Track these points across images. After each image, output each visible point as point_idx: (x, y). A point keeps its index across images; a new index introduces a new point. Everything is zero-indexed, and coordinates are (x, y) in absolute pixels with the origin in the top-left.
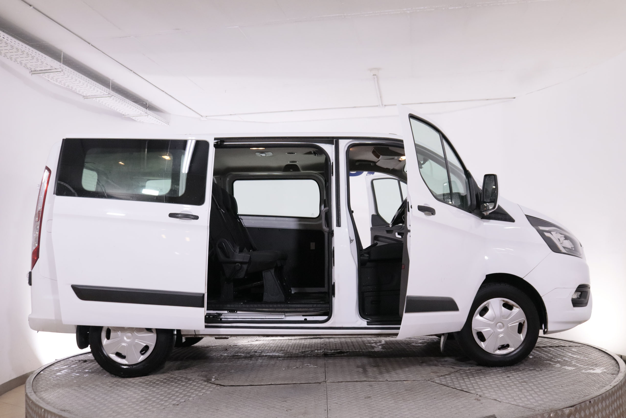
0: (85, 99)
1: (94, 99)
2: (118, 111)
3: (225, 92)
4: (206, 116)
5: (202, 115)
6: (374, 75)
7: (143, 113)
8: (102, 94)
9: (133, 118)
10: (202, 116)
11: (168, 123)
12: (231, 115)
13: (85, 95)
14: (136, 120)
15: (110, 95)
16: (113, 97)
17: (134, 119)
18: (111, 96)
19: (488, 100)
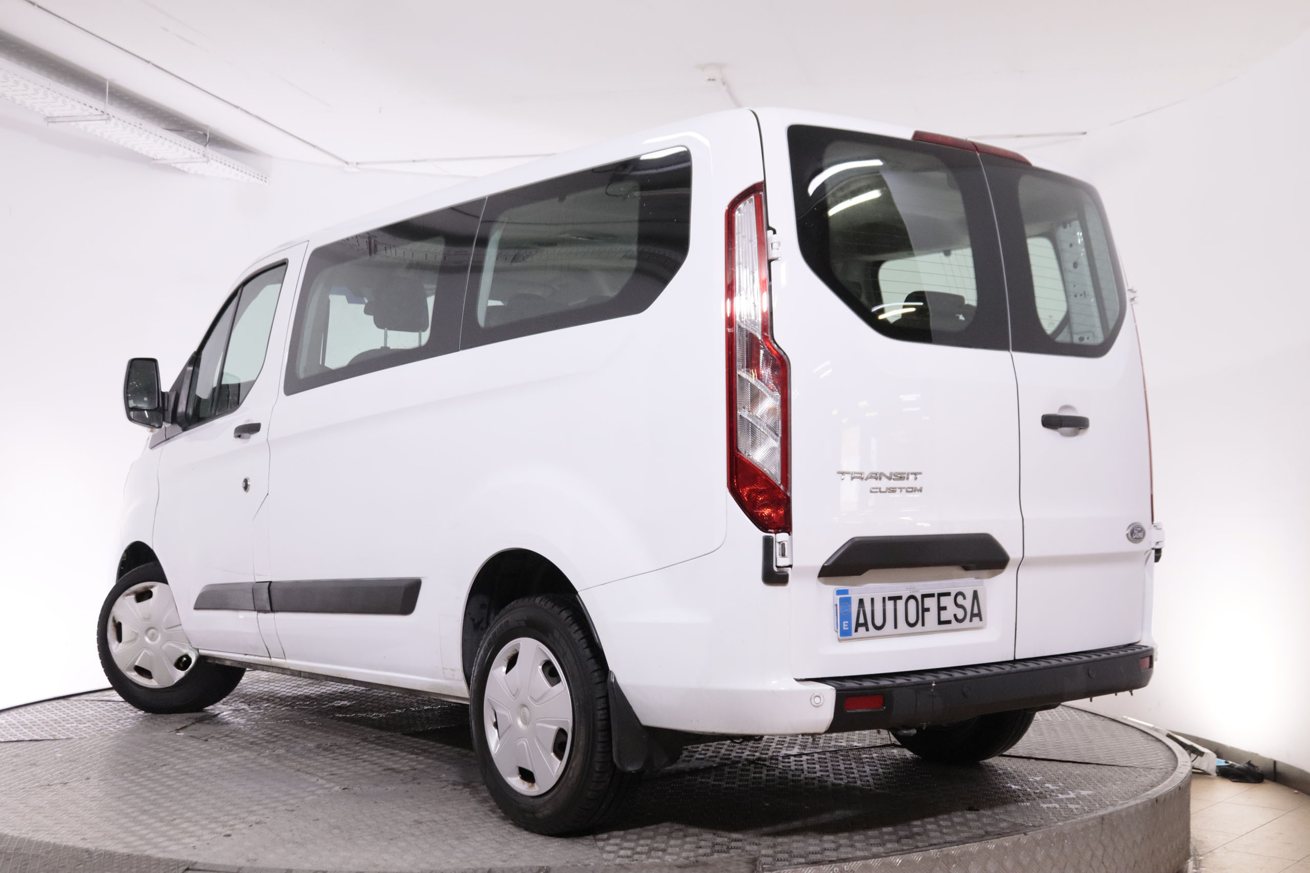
0: (49, 124)
1: (73, 124)
2: (136, 149)
3: (380, 112)
4: (357, 163)
5: (347, 160)
6: (710, 80)
7: (195, 155)
8: (86, 113)
9: (178, 166)
10: (347, 163)
11: (264, 179)
12: (414, 161)
13: (48, 115)
14: (186, 171)
15: (105, 117)
16: (113, 120)
17: (182, 169)
18: (109, 119)
19: (1018, 136)
